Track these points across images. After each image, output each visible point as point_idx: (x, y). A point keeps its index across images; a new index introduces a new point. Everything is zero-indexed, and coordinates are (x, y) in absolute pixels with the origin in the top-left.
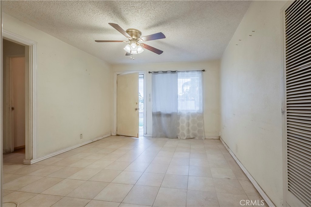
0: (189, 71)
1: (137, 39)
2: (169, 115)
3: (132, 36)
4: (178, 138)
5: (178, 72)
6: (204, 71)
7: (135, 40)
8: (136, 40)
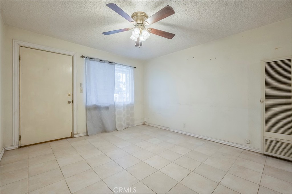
0: (125, 65)
1: (143, 23)
2: (107, 108)
3: (137, 21)
4: (116, 130)
5: (115, 64)
6: (135, 67)
7: (140, 24)
8: (142, 25)
